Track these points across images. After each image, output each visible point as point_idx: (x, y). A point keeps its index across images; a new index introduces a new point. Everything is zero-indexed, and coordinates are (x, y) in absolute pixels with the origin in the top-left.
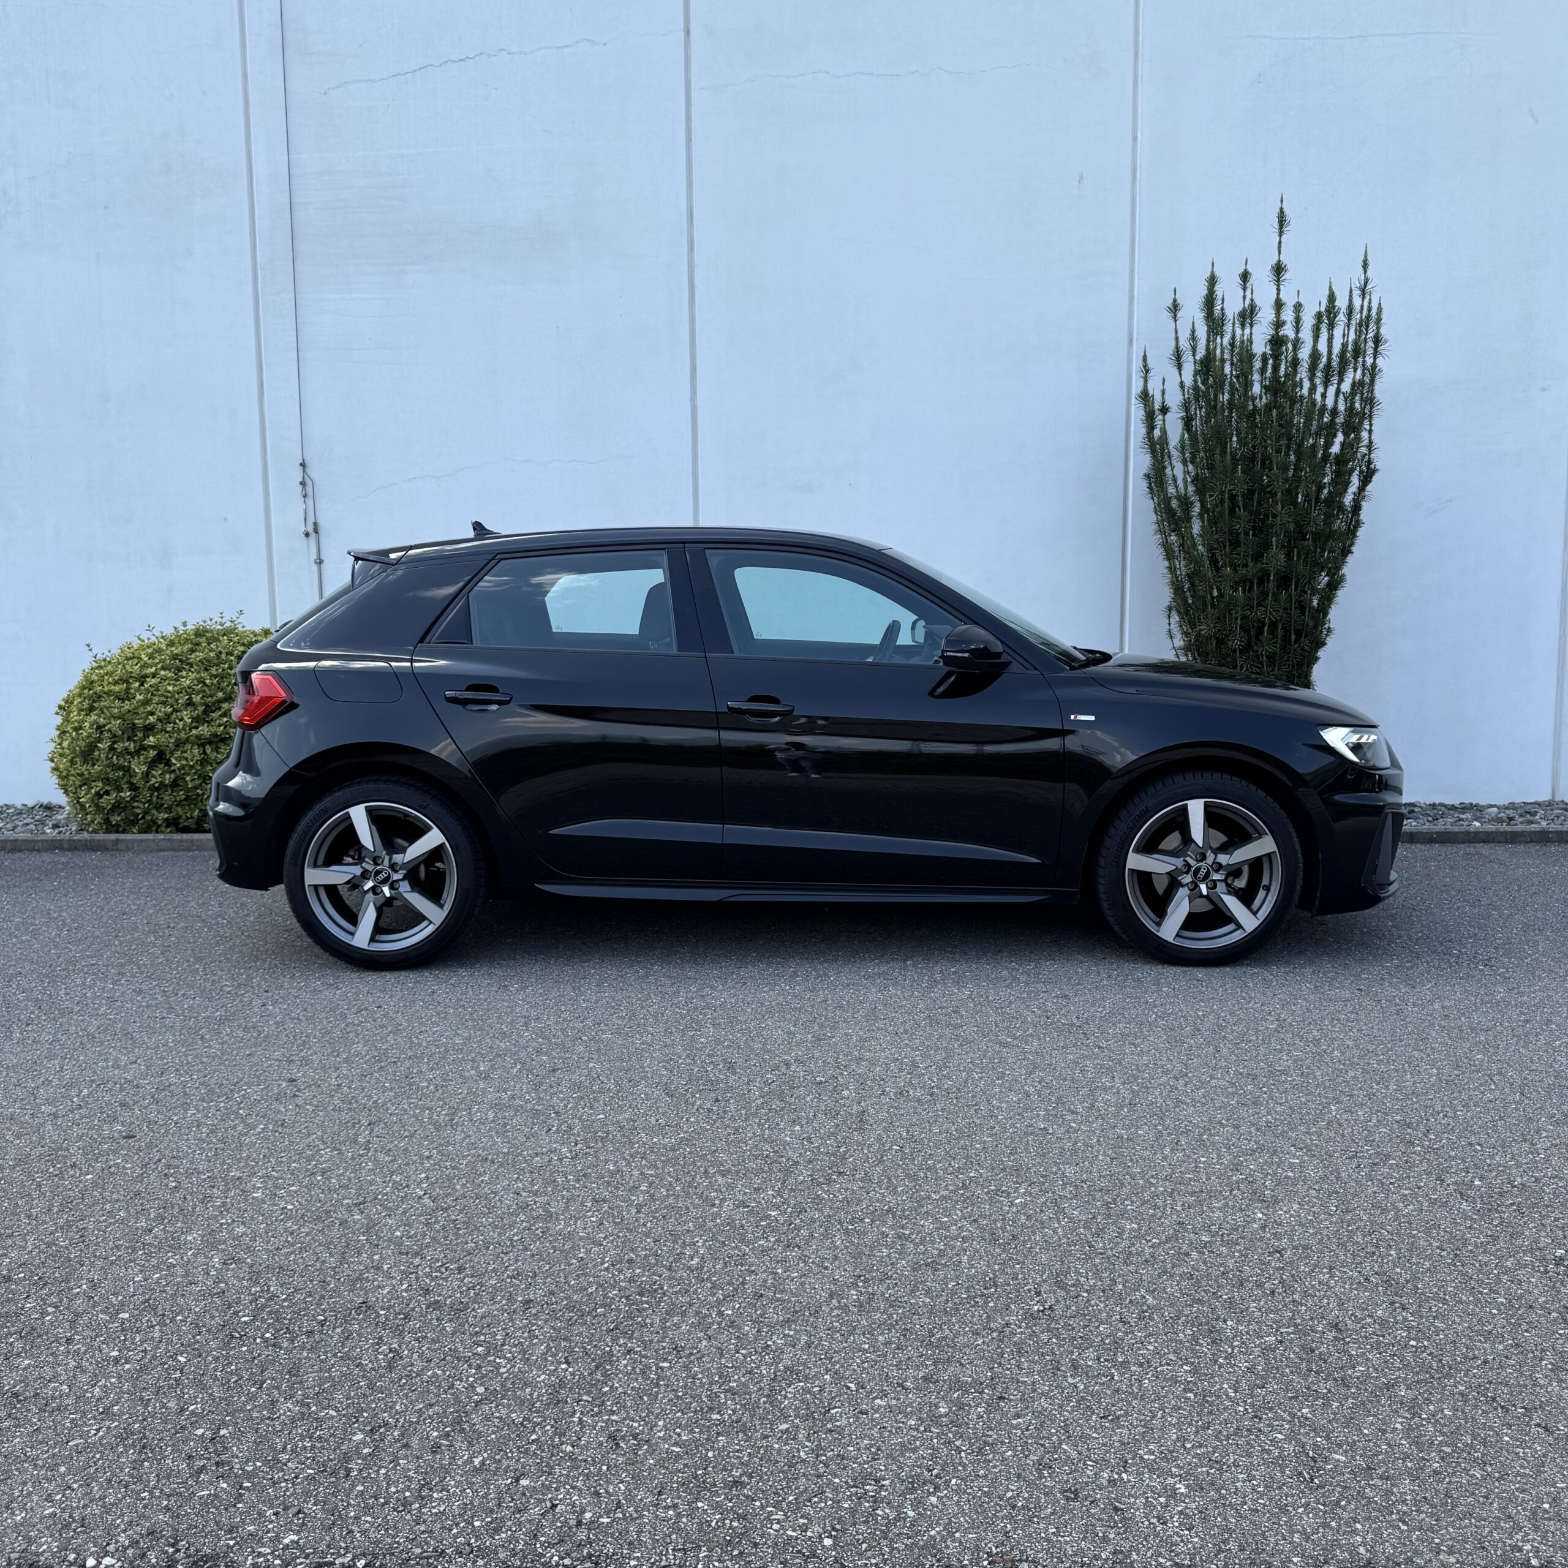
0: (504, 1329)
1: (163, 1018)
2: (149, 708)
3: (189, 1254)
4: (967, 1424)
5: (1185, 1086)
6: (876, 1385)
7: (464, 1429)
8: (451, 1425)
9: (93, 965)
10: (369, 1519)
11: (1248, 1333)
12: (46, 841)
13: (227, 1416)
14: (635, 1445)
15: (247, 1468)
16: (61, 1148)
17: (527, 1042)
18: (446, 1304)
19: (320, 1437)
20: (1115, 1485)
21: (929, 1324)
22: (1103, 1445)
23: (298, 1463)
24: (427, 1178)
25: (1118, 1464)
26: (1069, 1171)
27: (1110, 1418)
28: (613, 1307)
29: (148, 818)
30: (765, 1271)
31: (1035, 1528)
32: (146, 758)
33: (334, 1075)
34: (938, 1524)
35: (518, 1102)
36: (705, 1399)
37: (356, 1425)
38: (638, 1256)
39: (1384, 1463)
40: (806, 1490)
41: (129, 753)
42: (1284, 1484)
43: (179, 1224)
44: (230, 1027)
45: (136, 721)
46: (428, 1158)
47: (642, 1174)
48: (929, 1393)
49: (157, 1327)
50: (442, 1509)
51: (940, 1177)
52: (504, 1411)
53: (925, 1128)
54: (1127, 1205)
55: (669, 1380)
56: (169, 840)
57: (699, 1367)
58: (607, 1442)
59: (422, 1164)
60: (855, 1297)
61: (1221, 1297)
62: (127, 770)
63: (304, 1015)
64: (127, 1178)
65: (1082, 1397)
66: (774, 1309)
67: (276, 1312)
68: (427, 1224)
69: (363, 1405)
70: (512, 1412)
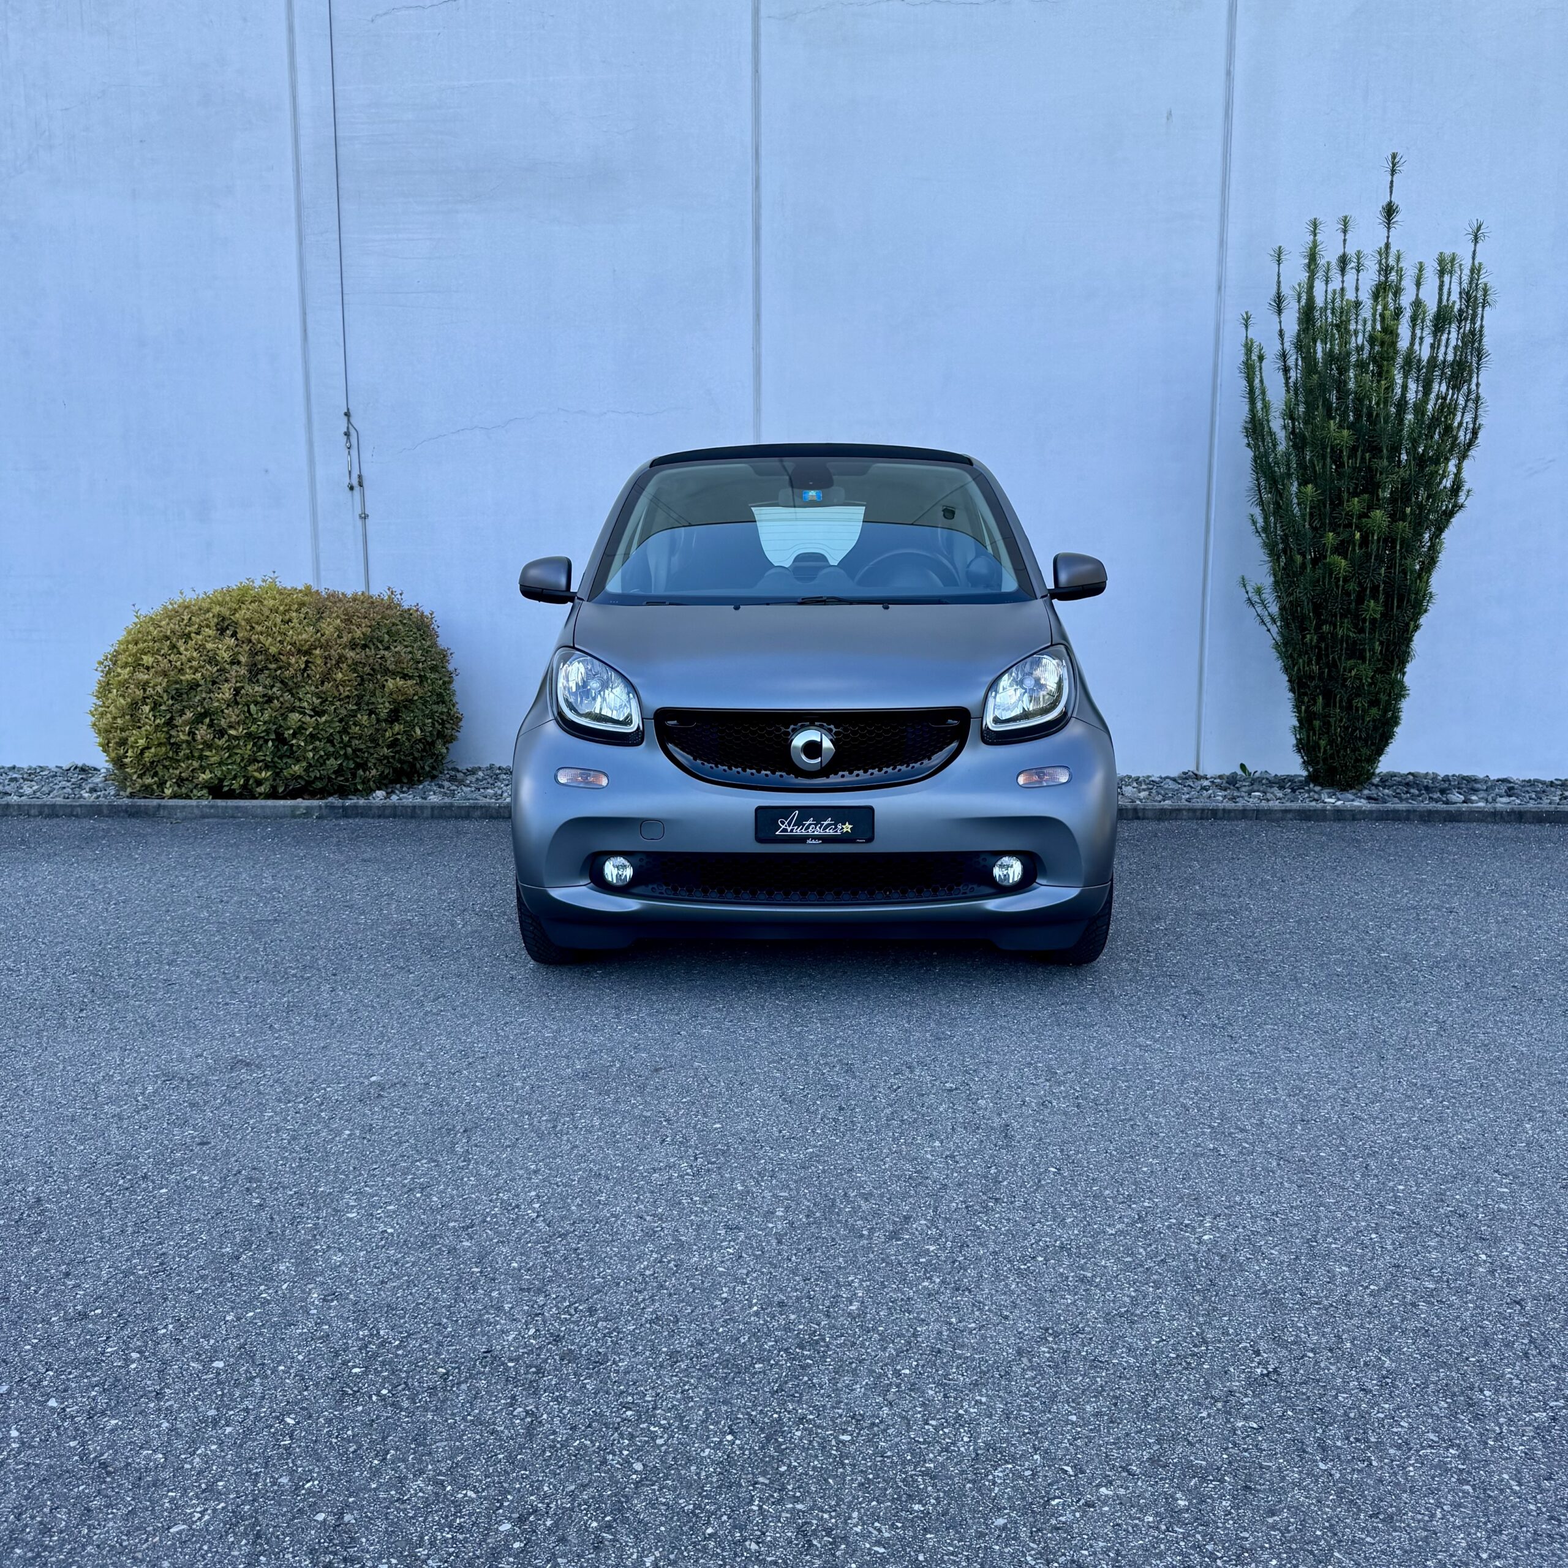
0: (653, 1388)
1: (227, 1004)
3: (284, 1287)
4: (1215, 1522)
5: (1358, 1099)
6: (1096, 1468)
7: (627, 1519)
8: (612, 1512)
9: (144, 943)
11: (1512, 1407)
12: (86, 806)
13: (350, 1496)
14: (831, 1544)
16: (129, 1156)
17: (622, 1036)
18: (581, 1355)
19: (461, 1526)
21: (1140, 1390)
23: (440, 1561)
24: (538, 1197)
26: (1256, 1200)
27: (1381, 1517)
28: (772, 1362)
30: (937, 1320)
33: (419, 1072)
35: (623, 1107)
36: (900, 1484)
37: (501, 1511)
38: (789, 1298)
43: (269, 1251)
44: (299, 1015)
46: (536, 1172)
47: (775, 1196)
48: (1161, 1479)
51: (1110, 1206)
52: (670, 1497)
53: (1080, 1146)
54: (1331, 1243)
55: (854, 1458)
57: (886, 1441)
58: (797, 1539)
59: (530, 1179)
60: (1047, 1355)
63: (378, 1003)
65: (1341, 1488)
66: (957, 1368)
67: (391, 1362)
68: (546, 1254)
69: (505, 1485)
70: (679, 1496)
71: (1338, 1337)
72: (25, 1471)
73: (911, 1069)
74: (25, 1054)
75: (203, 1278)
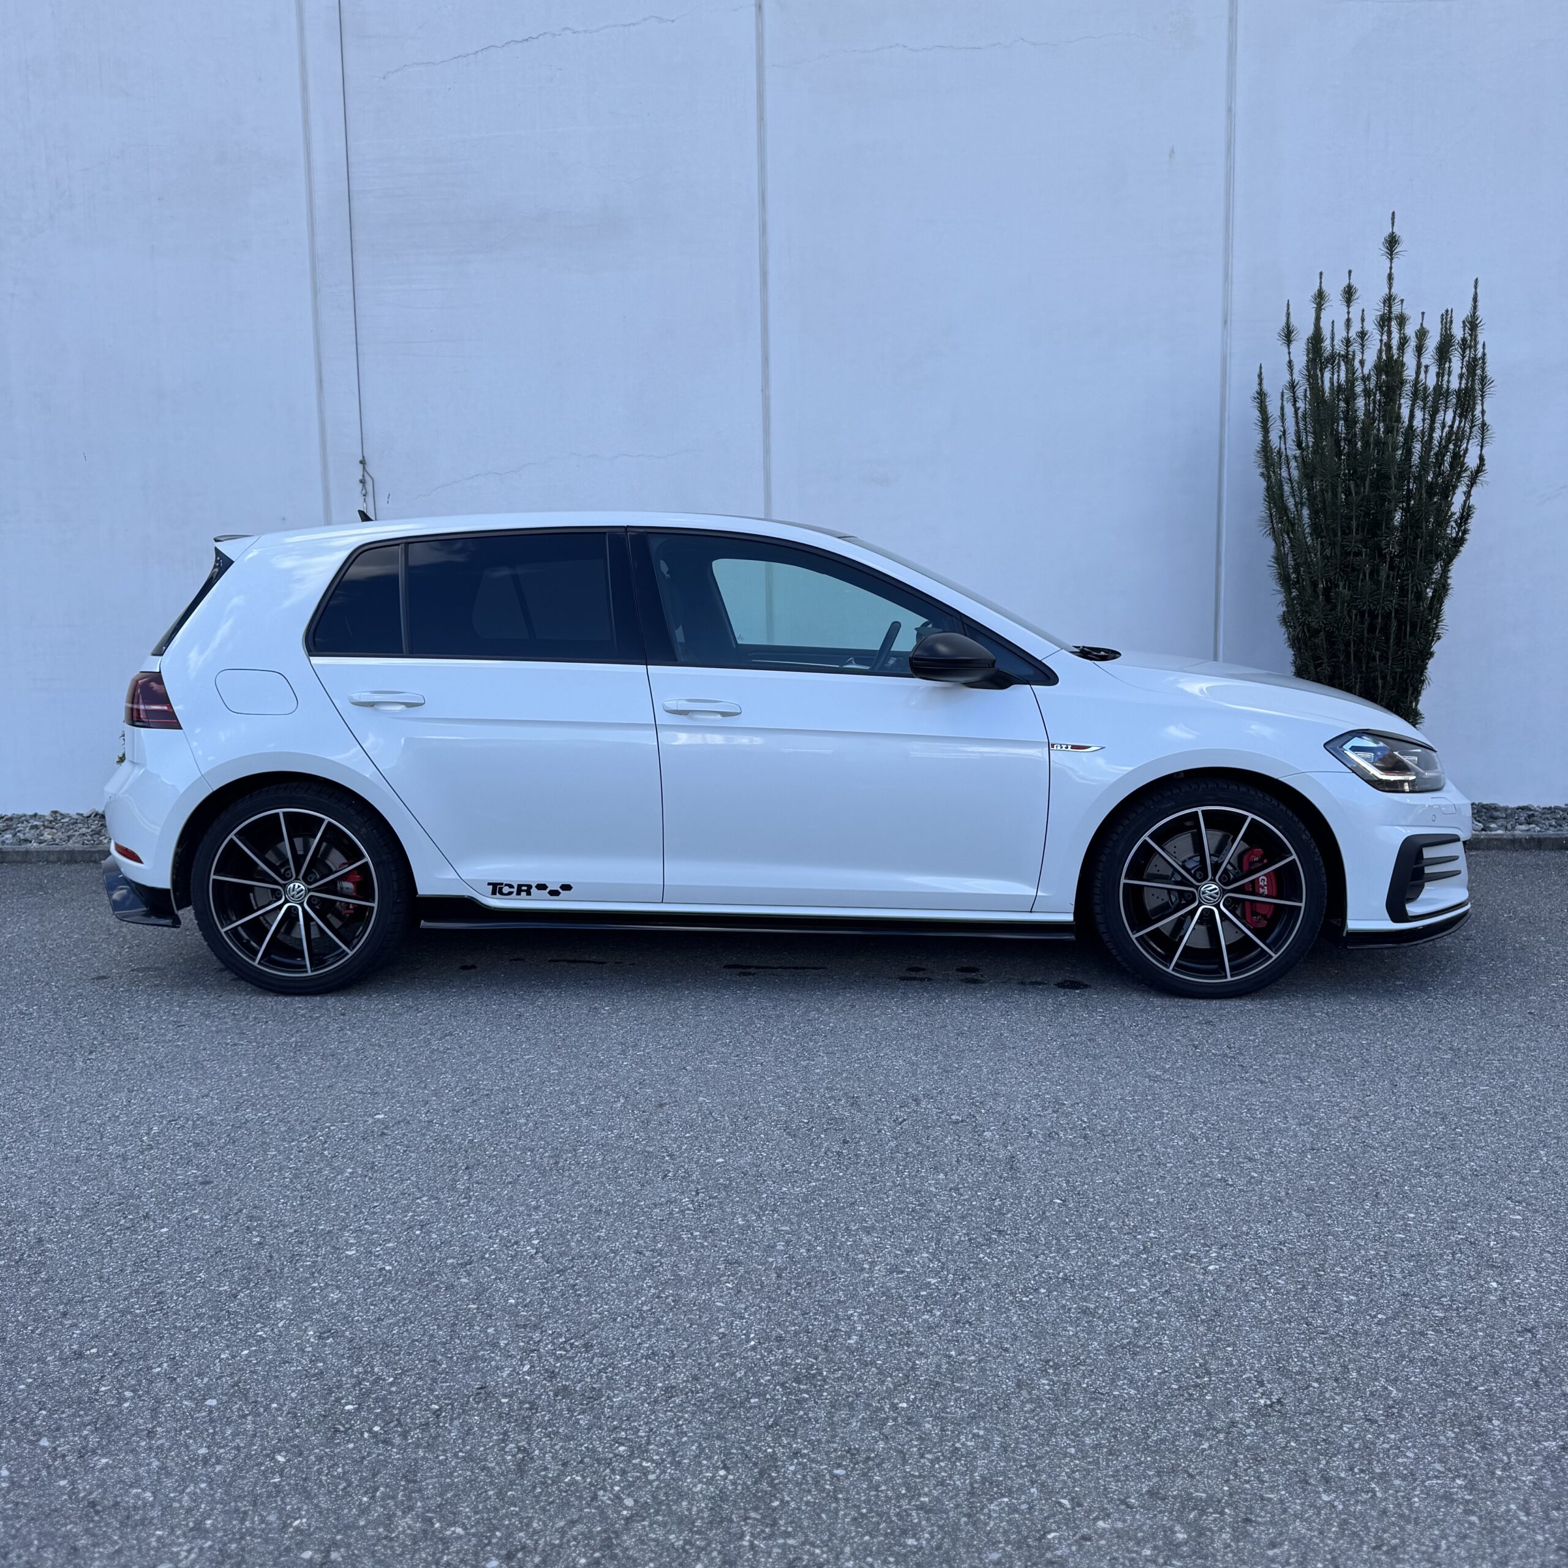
0: (646, 1423)
1: (235, 1045)
3: (280, 1325)
4: (1214, 1556)
5: (1369, 1127)
6: (1094, 1501)
11: (1521, 1436)
13: (338, 1532)
16: (132, 1196)
17: (628, 1071)
18: (576, 1391)
19: (448, 1563)
21: (1141, 1422)
24: (537, 1232)
26: (1263, 1229)
27: (1385, 1548)
28: (768, 1396)
30: (936, 1354)
33: (424, 1110)
35: (626, 1142)
36: (894, 1518)
37: (489, 1548)
38: (787, 1332)
43: (267, 1289)
44: (306, 1054)
46: (537, 1208)
47: (776, 1230)
48: (1160, 1512)
49: (249, 1418)
51: (1115, 1237)
52: (660, 1533)
53: (1086, 1177)
55: (848, 1492)
57: (881, 1476)
59: (530, 1215)
60: (1047, 1387)
61: (1476, 1388)
63: (385, 1042)
64: (205, 1232)
65: (1344, 1520)
66: (956, 1400)
67: (384, 1399)
68: (543, 1290)
69: (494, 1522)
70: (669, 1532)
71: (1345, 1367)
72: (13, 1510)
73: (917, 1102)
74: (33, 1096)
75: (200, 1316)
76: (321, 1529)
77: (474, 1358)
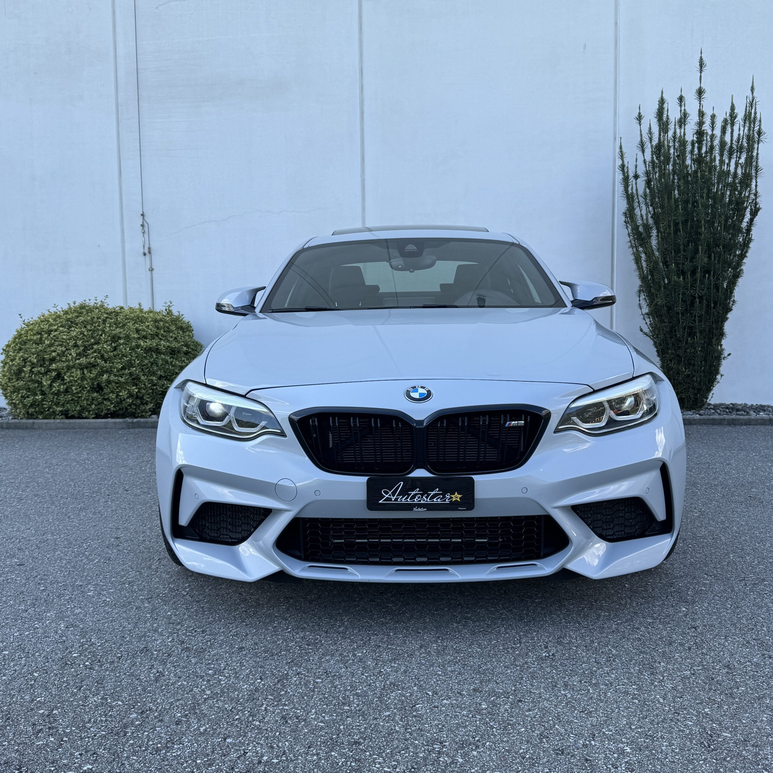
0: (225, 662)
1: (48, 508)
2: (52, 349)
4: (498, 714)
7: (196, 713)
8: (189, 710)
10: (135, 758)
11: (673, 669)
13: (59, 703)
14: (297, 722)
15: (67, 731)
18: (193, 649)
19: (111, 715)
20: (587, 747)
21: (479, 662)
22: (581, 726)
23: (97, 728)
24: (189, 586)
25: (589, 736)
27: (586, 712)
28: (291, 651)
29: (51, 410)
31: (536, 769)
32: (51, 376)
34: (476, 766)
36: (340, 699)
37: (133, 710)
39: (755, 738)
40: (397, 747)
41: (41, 374)
42: (691, 748)
45: (45, 356)
48: (476, 697)
49: (23, 659)
50: (178, 753)
52: (220, 704)
55: (320, 688)
56: (63, 423)
57: (339, 682)
58: (280, 720)
61: (657, 650)
62: (40, 383)
65: (569, 701)
66: (387, 653)
67: (93, 652)
70: (225, 704)
71: (592, 641)
75: (7, 619)
76: (50, 702)
77: (144, 636)
